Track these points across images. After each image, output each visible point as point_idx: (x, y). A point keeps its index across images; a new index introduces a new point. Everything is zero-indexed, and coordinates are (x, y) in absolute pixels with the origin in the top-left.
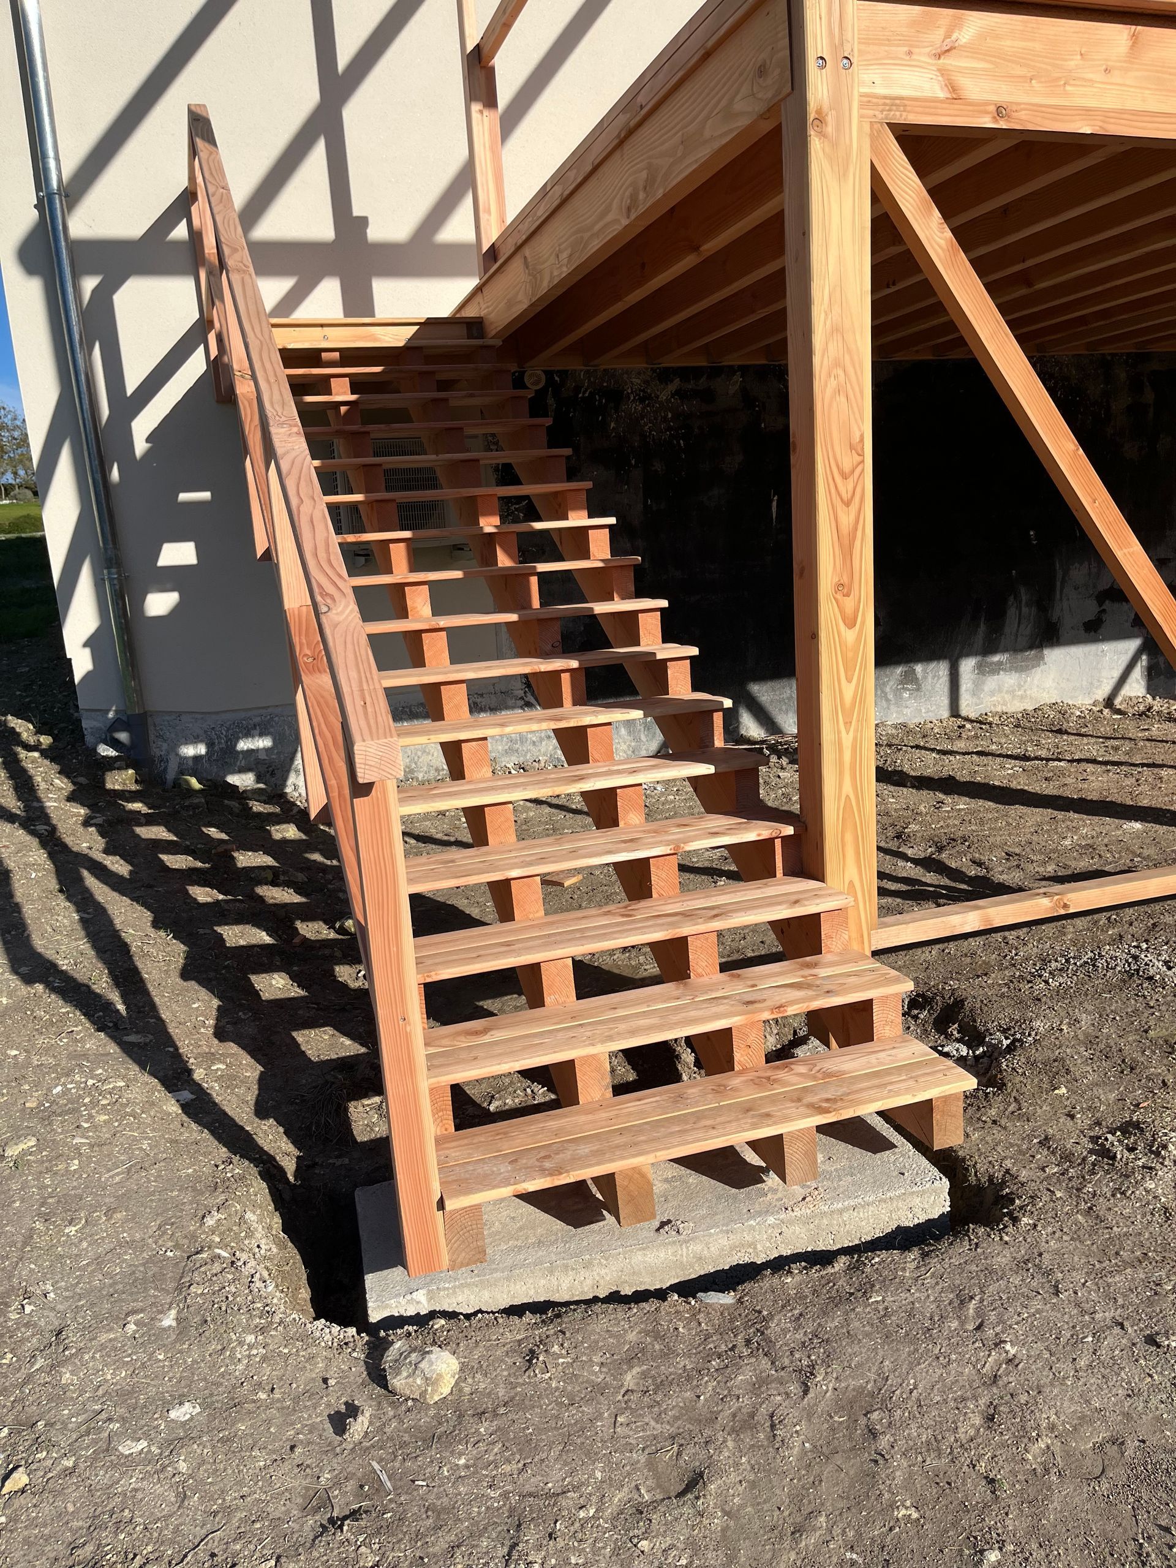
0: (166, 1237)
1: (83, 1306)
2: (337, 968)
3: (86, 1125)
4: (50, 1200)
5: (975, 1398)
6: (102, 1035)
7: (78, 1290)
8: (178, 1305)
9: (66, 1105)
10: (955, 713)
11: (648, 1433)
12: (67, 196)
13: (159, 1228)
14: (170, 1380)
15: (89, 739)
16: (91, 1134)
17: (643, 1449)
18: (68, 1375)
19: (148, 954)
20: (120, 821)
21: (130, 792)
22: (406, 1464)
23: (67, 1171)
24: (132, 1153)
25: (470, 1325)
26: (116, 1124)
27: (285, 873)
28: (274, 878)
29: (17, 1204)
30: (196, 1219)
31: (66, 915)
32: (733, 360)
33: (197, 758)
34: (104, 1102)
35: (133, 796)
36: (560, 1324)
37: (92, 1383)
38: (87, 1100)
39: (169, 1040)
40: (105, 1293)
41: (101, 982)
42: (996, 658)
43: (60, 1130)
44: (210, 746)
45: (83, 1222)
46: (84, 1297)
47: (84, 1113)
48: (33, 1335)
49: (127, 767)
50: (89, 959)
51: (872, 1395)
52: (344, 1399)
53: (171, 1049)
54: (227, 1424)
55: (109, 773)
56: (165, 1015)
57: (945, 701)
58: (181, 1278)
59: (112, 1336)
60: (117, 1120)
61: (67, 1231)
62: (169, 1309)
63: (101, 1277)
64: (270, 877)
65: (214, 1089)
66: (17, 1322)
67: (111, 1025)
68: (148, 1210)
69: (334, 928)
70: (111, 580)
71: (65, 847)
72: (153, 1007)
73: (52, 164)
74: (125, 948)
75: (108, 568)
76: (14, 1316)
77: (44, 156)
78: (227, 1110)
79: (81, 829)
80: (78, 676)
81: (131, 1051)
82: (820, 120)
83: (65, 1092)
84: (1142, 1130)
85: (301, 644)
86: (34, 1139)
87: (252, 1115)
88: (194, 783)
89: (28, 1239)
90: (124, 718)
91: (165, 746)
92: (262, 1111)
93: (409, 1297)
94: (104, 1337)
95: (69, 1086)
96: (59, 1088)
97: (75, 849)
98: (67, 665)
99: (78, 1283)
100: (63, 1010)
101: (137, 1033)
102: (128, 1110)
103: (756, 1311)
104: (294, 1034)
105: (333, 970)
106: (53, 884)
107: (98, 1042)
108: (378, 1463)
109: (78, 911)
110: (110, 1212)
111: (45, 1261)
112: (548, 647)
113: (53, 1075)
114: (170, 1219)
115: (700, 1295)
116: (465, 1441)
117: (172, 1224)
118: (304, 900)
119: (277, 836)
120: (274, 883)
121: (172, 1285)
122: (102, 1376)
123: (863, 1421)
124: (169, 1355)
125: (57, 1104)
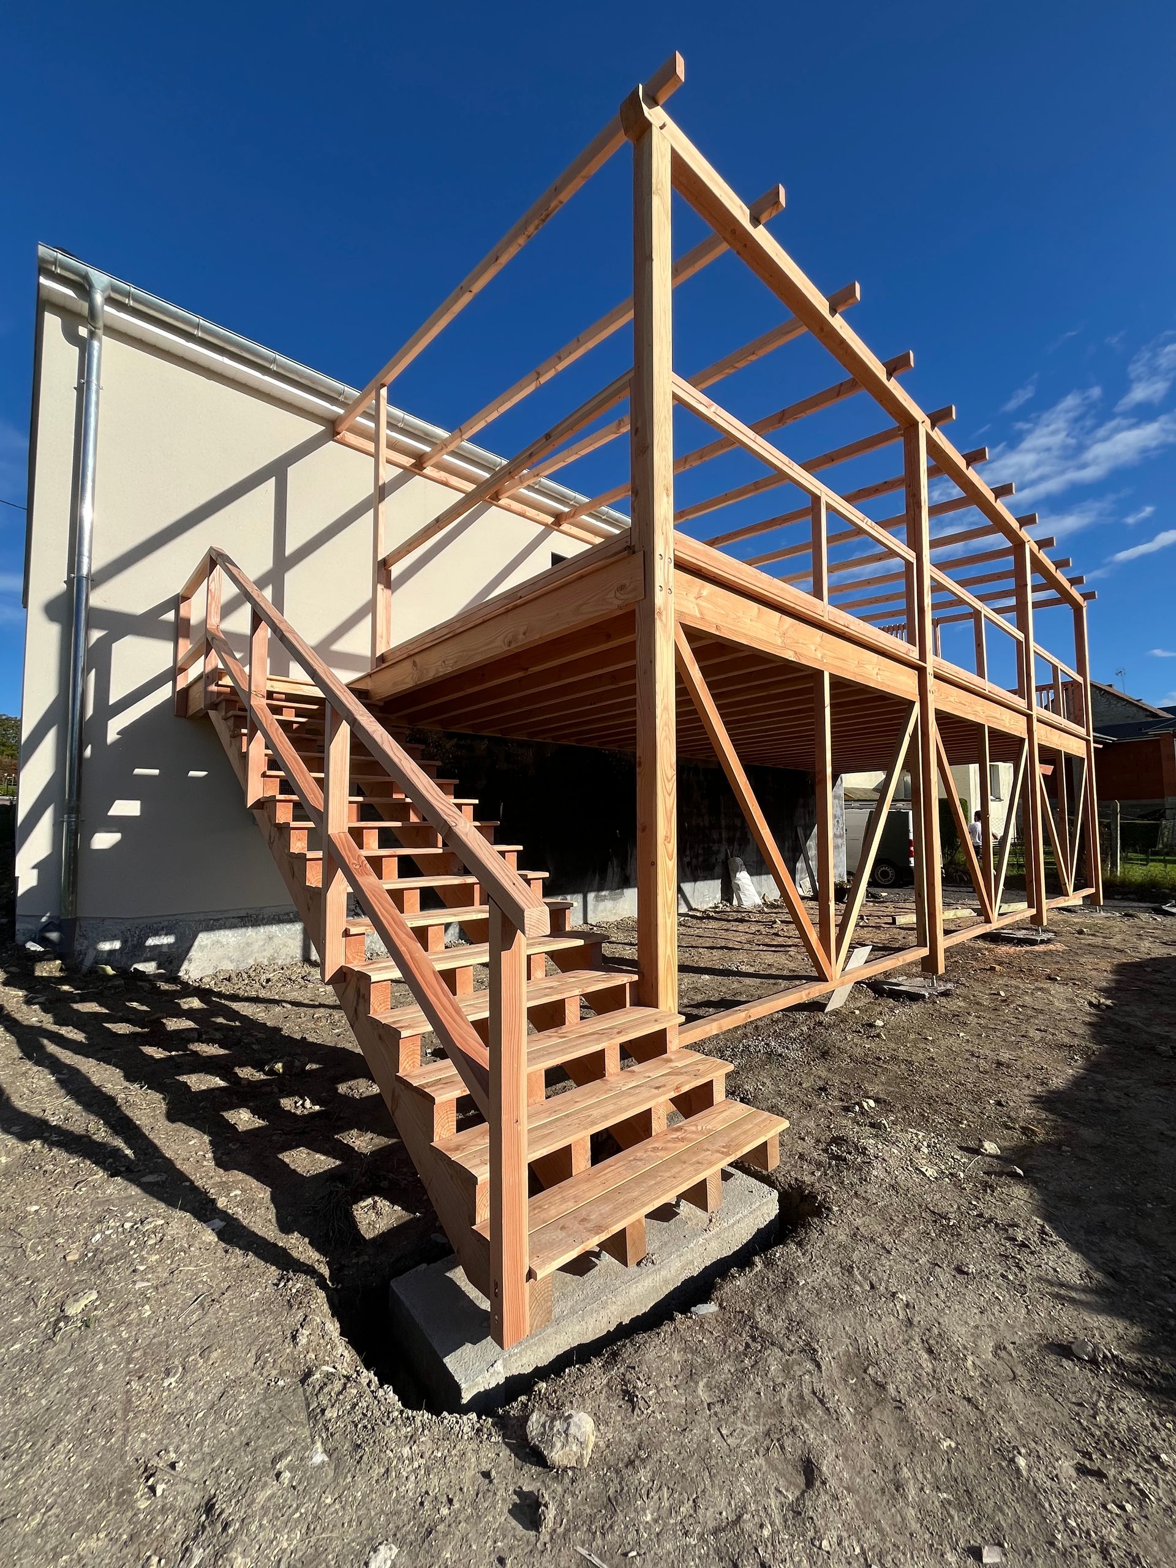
0: (268, 1367)
1: (220, 1467)
2: (282, 1101)
3: (142, 1268)
4: (135, 1355)
5: (911, 1338)
6: (119, 1179)
7: (206, 1450)
8: (320, 1435)
9: (112, 1252)
10: (585, 922)
11: (749, 1437)
12: (92, 580)
13: (258, 1358)
14: (350, 1526)
15: (19, 938)
16: (150, 1276)
17: (757, 1452)
18: (239, 1560)
19: (134, 1104)
20: (58, 1000)
21: (55, 978)
22: (607, 1538)
23: (141, 1319)
24: (197, 1287)
25: (566, 1382)
26: (169, 1262)
27: (206, 1033)
28: (200, 1036)
29: (100, 1367)
30: (287, 1341)
31: (43, 1079)
32: (486, 733)
33: (112, 952)
34: (151, 1242)
35: (61, 981)
36: (624, 1360)
37: (269, 1559)
38: (132, 1243)
39: (182, 1177)
40: (237, 1444)
41: (100, 1132)
42: (603, 893)
43: (117, 1278)
44: (124, 943)
45: (180, 1369)
46: (218, 1456)
47: (135, 1256)
48: (175, 1521)
49: (55, 959)
50: (77, 1113)
51: (858, 1355)
52: (511, 1489)
53: (188, 1184)
54: (432, 1557)
55: (39, 964)
56: (168, 1154)
57: (581, 916)
58: (308, 1405)
59: (269, 1492)
60: (168, 1258)
61: (166, 1384)
62: (313, 1442)
63: (225, 1427)
64: (196, 1035)
65: (238, 1212)
66: (149, 1511)
67: (123, 1169)
68: (239, 1342)
69: (264, 1071)
70: (69, 823)
71: (16, 1021)
72: (156, 1148)
73: (85, 560)
74: (111, 1100)
75: (69, 813)
76: (143, 1504)
77: (80, 554)
78: (256, 1230)
79: (25, 1007)
80: (21, 890)
81: (152, 1190)
82: (660, 613)
83: (106, 1239)
84: (845, 1141)
85: (348, 857)
86: (95, 1292)
87: (277, 1232)
88: (109, 970)
89: (128, 1404)
90: (56, 922)
91: (86, 943)
92: (285, 1227)
93: (491, 1370)
94: (261, 1497)
95: (108, 1233)
96: (98, 1236)
97: (25, 1023)
98: (14, 881)
99: (202, 1441)
100: (72, 1161)
101: (151, 1173)
102: (176, 1246)
103: (739, 1312)
104: (280, 1156)
105: (279, 1102)
106: (17, 1053)
107: (116, 1188)
108: (583, 1547)
109: (53, 1074)
110: (204, 1352)
111: (156, 1425)
112: (456, 870)
113: (85, 1225)
114: (264, 1345)
115: (693, 1309)
116: (638, 1495)
117: (269, 1351)
118: (227, 1052)
119: (186, 1007)
120: (200, 1040)
121: (303, 1416)
122: (277, 1545)
123: (868, 1379)
124: (336, 1496)
125: (102, 1252)
